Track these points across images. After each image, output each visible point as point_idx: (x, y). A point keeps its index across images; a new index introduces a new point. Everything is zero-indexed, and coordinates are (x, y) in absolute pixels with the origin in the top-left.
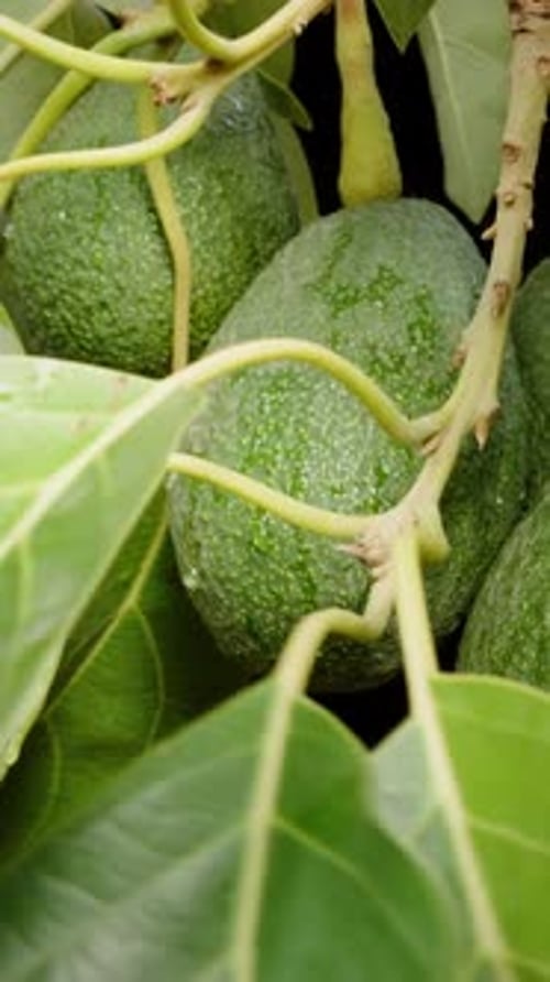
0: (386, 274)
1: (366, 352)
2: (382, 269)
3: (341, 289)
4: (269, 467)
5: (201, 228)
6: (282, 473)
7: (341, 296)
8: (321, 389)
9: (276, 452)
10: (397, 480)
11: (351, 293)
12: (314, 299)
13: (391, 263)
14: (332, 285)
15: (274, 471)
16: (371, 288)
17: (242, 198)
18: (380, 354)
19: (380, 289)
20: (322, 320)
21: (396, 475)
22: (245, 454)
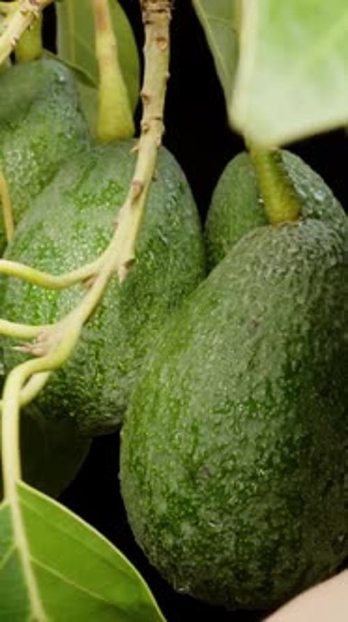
0: (113, 185)
1: (96, 233)
2: (111, 182)
3: (85, 196)
4: (37, 303)
5: (20, 179)
6: (44, 306)
7: (85, 200)
8: (68, 256)
9: (42, 295)
10: (113, 310)
11: (90, 198)
12: (68, 202)
13: (117, 178)
14: (80, 194)
15: (40, 307)
16: (103, 194)
17: (46, 158)
18: (104, 234)
19: (108, 195)
20: (72, 214)
21: (112, 306)
22: (25, 296)
